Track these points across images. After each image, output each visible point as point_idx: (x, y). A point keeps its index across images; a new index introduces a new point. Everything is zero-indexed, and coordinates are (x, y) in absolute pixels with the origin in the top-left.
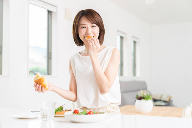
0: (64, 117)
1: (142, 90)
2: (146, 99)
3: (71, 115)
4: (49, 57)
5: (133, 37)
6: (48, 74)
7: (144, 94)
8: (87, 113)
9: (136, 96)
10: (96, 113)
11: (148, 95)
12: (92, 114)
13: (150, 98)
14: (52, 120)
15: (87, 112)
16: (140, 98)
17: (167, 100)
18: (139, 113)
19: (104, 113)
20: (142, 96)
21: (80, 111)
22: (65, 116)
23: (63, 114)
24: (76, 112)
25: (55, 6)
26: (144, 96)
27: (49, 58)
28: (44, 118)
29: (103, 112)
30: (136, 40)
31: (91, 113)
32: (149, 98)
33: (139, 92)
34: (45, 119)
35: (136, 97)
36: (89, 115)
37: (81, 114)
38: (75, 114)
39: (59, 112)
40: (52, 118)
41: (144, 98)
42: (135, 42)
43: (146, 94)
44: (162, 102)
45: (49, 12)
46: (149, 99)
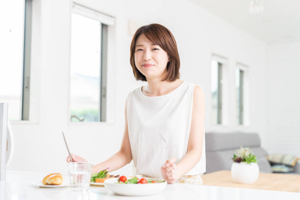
0: (103, 186)
1: (242, 147)
2: (248, 162)
3: (115, 183)
4: (103, 94)
5: (238, 63)
6: (101, 120)
7: (245, 154)
8: (137, 181)
9: (233, 157)
10: (153, 182)
11: (252, 156)
12: (145, 183)
13: (255, 160)
15: (138, 179)
16: (239, 161)
17: (292, 163)
19: (164, 181)
20: (242, 157)
21: (128, 178)
22: (105, 185)
23: (103, 182)
24: (122, 179)
25: (112, 17)
26: (244, 156)
27: (102, 96)
31: (144, 181)
32: (252, 159)
33: (238, 150)
35: (233, 159)
38: (120, 182)
39: (100, 178)
41: (244, 160)
43: (249, 153)
44: (283, 166)
45: (104, 27)
46: (253, 162)
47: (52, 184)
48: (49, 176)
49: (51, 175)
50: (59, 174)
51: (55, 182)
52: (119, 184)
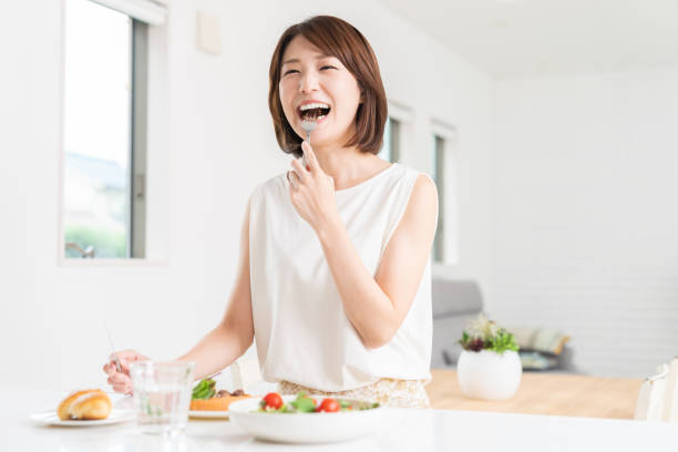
0: (226, 419)
2: (498, 350)
3: (252, 412)
4: (137, 191)
5: (435, 121)
6: (132, 255)
7: (489, 330)
8: (313, 406)
9: (461, 337)
10: (349, 407)
11: (505, 336)
12: (336, 410)
13: (512, 345)
14: (183, 430)
15: (315, 402)
16: (477, 346)
17: (554, 348)
18: (473, 398)
19: (376, 406)
20: (483, 339)
21: (287, 399)
22: (231, 417)
23: (225, 408)
24: (270, 402)
25: (159, 4)
26: (489, 335)
27: (136, 196)
28: (151, 423)
29: (372, 401)
30: (442, 132)
31: (333, 406)
32: (507, 343)
34: (154, 429)
35: (461, 342)
36: (323, 413)
37: (290, 412)
38: (268, 408)
39: (200, 400)
40: (182, 426)
41: (489, 345)
42: (439, 140)
43: (497, 330)
44: (535, 355)
45: (138, 26)
46: (508, 349)
47: (84, 419)
48: (74, 396)
49: (81, 393)
50: (98, 390)
51: (95, 413)
52: (264, 414)
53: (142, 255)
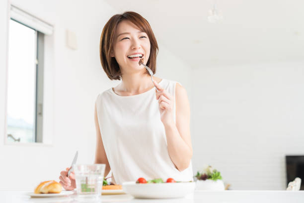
2: (214, 179)
6: (36, 141)
7: (209, 170)
9: (196, 174)
11: (217, 173)
13: (221, 177)
16: (204, 178)
20: (207, 173)
25: (50, 25)
27: (38, 114)
32: (218, 176)
35: (196, 177)
41: (210, 177)
43: (213, 170)
45: (40, 35)
46: (218, 179)
48: (42, 184)
49: (46, 182)
53: (41, 141)
